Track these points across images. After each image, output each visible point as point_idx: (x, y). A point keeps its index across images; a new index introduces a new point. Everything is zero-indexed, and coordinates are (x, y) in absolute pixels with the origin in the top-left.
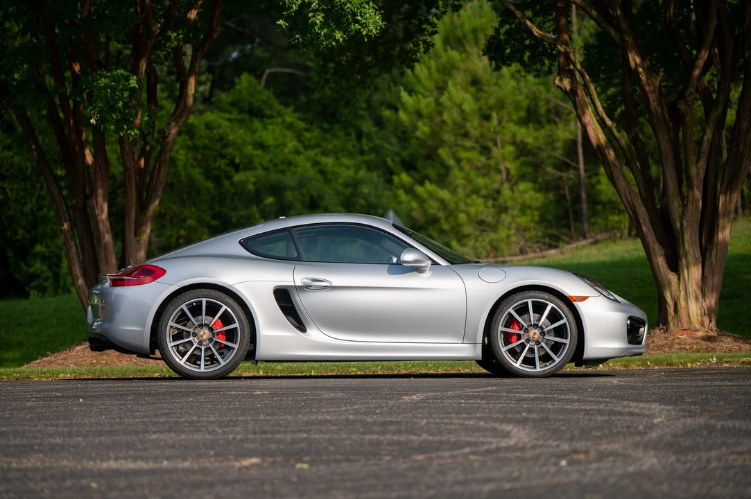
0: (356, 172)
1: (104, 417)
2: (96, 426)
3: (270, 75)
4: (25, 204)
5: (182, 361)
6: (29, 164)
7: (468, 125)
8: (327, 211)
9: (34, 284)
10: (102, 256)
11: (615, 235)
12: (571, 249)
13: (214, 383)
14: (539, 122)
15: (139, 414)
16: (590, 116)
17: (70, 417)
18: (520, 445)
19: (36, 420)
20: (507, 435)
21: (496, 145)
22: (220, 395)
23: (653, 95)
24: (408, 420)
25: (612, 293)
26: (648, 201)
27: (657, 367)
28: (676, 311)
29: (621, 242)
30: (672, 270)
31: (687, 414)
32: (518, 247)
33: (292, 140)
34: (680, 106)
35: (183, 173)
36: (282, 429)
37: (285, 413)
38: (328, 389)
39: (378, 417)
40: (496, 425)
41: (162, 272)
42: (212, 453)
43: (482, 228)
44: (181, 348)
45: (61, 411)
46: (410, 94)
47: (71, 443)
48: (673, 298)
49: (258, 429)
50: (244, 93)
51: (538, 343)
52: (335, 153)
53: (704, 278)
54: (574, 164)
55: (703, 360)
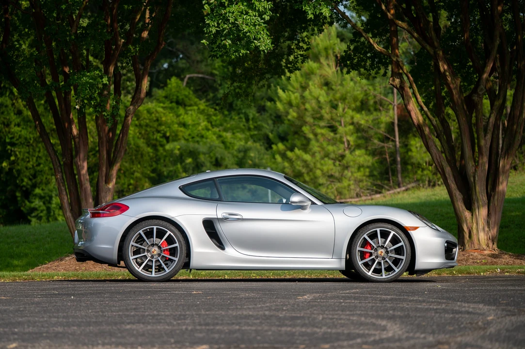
0: (246, 143)
1: (90, 311)
2: (85, 317)
3: (189, 78)
4: (29, 162)
5: (140, 270)
6: (32, 136)
7: (323, 112)
8: (227, 168)
9: (33, 214)
10: (82, 197)
11: (419, 185)
12: (390, 194)
13: (162, 284)
14: (369, 110)
15: (115, 308)
16: (413, 104)
17: (66, 311)
18: (397, 337)
19: (42, 312)
20: (384, 329)
21: (341, 125)
22: (168, 294)
23: (456, 90)
24: (308, 315)
25: (435, 225)
26: (452, 162)
27: (460, 275)
28: (470, 236)
29: (423, 190)
30: (467, 209)
31: (509, 313)
32: (356, 192)
33: (204, 121)
34: (474, 98)
35: (132, 142)
36: (220, 322)
37: (219, 309)
38: (242, 290)
39: (286, 313)
40: (374, 320)
41: (126, 208)
42: (172, 340)
43: (331, 180)
44: (139, 260)
45: (59, 306)
46: (284, 91)
47: (70, 332)
48: (468, 228)
49: (202, 322)
50: (173, 90)
51: (384, 258)
52: (233, 130)
53: (489, 215)
54: (392, 138)
55: (491, 270)
